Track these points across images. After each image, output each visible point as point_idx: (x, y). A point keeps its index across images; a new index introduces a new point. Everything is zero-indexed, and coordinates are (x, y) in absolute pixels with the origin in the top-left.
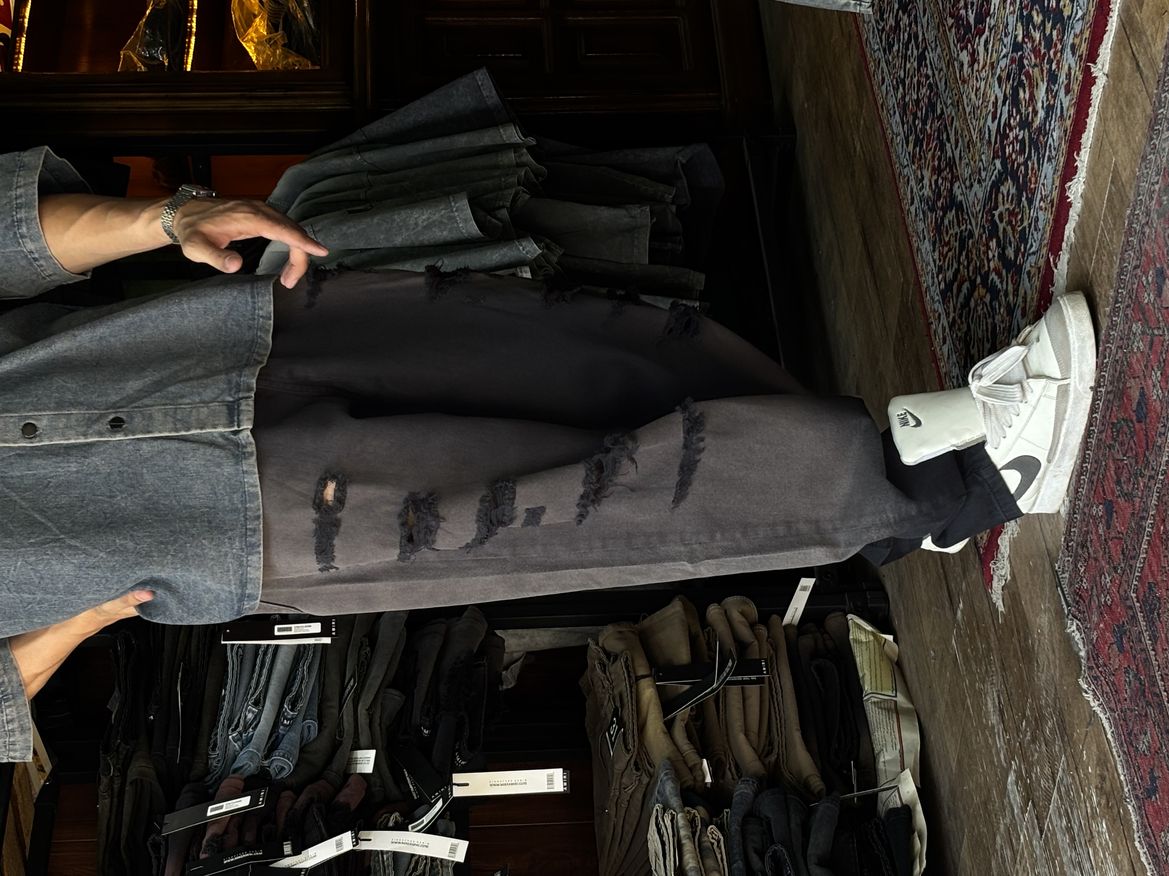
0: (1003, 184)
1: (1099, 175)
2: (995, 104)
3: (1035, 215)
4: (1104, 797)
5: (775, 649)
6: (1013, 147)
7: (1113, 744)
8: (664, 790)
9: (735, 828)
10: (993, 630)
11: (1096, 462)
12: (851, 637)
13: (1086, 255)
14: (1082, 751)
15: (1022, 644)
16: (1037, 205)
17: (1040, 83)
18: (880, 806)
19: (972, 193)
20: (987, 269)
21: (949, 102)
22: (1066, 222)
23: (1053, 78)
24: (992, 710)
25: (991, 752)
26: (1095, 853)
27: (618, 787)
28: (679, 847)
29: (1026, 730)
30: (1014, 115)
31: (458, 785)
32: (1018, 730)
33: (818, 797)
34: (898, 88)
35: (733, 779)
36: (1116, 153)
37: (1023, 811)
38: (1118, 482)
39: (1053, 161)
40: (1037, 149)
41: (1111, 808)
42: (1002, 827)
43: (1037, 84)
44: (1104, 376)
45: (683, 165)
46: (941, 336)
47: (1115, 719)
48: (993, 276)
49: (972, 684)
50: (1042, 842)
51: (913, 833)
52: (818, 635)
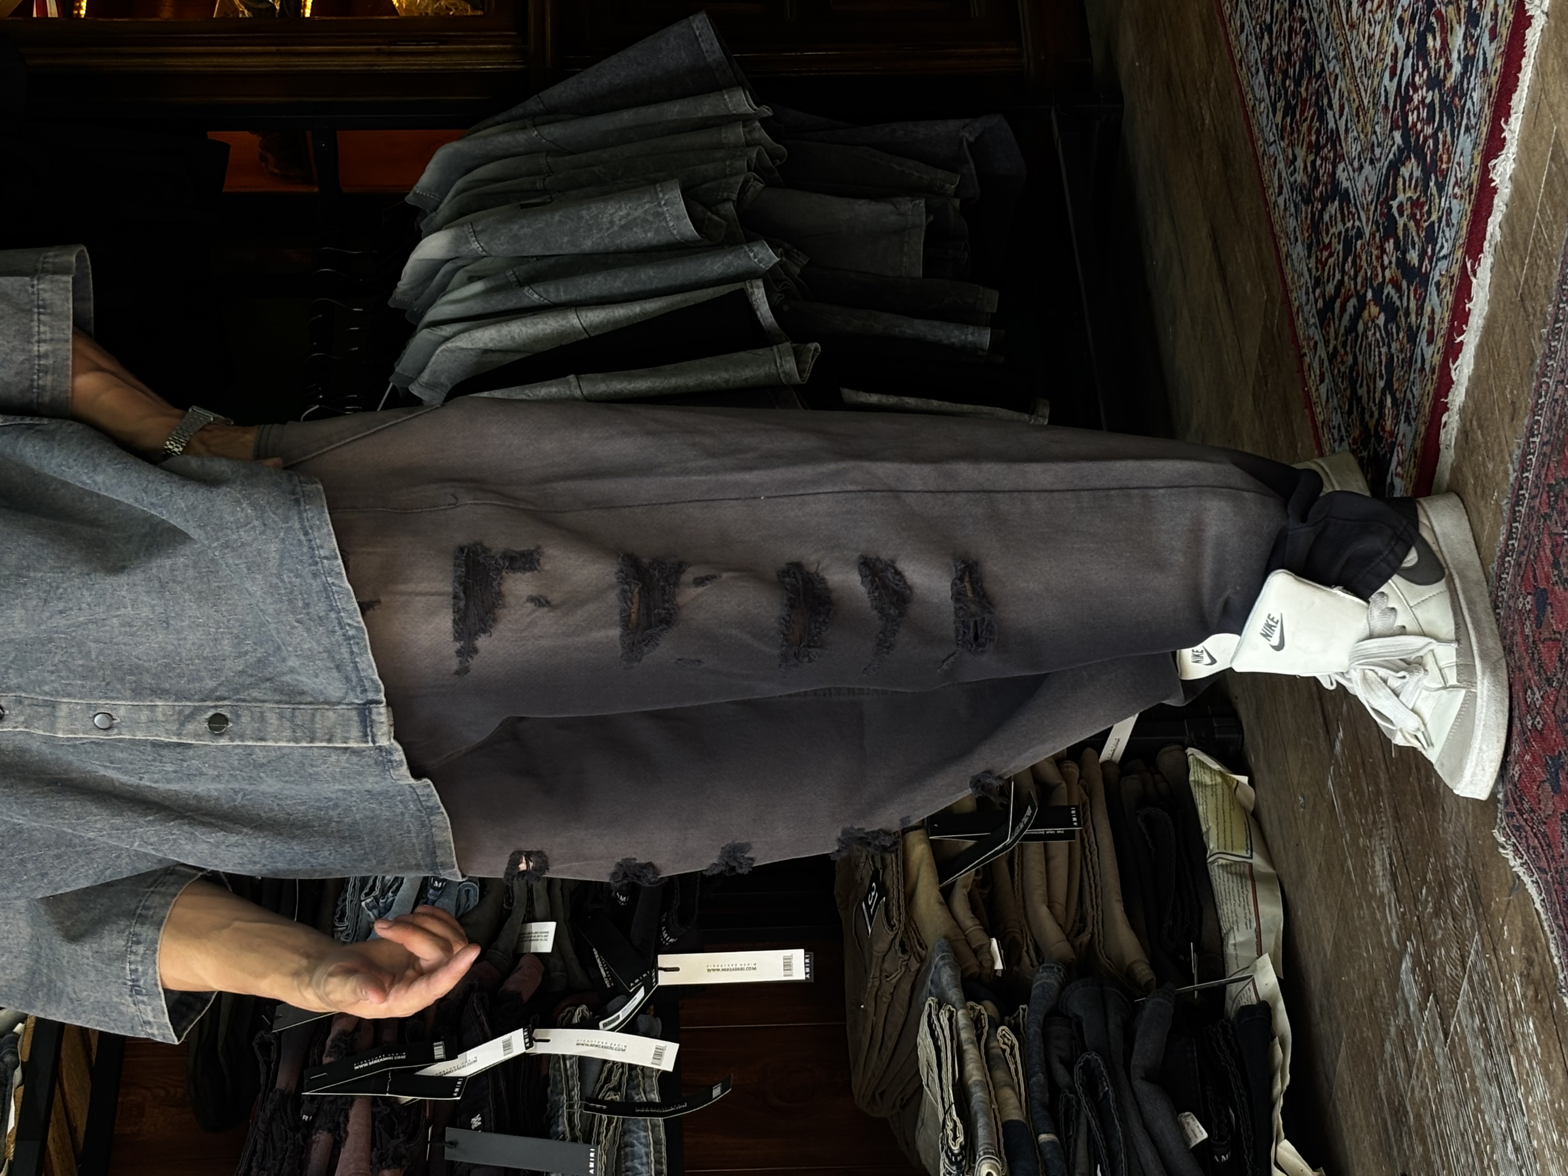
0: (1403, 164)
1: (1535, 150)
2: (1394, 56)
3: (1447, 205)
4: (1532, 987)
5: (1090, 793)
6: (1419, 114)
7: (1543, 917)
8: (940, 978)
9: (1034, 1030)
10: (1383, 766)
11: (1525, 537)
12: (1191, 778)
13: (1516, 259)
14: (1502, 926)
15: (1423, 784)
16: (1450, 192)
17: (1456, 26)
18: (1228, 1003)
19: (1363, 178)
20: (1380, 279)
21: (1332, 54)
22: (1489, 214)
23: (1473, 19)
24: (1381, 873)
25: (1379, 930)
26: (1519, 1062)
27: (878, 974)
28: (959, 1053)
29: (1426, 900)
30: (1421, 70)
31: (665, 970)
32: (1416, 899)
33: (1146, 990)
34: (1263, 37)
35: (1032, 965)
36: (1557, 120)
37: (1422, 1008)
38: (1556, 565)
39: (1472, 131)
40: (1451, 116)
41: (1541, 1001)
42: (1393, 1030)
43: (1452, 28)
44: (1538, 421)
45: (970, 144)
46: (1318, 372)
47: (1547, 882)
48: (1389, 289)
49: (1354, 839)
50: (1446, 1049)
51: (1273, 1038)
52: (1147, 776)
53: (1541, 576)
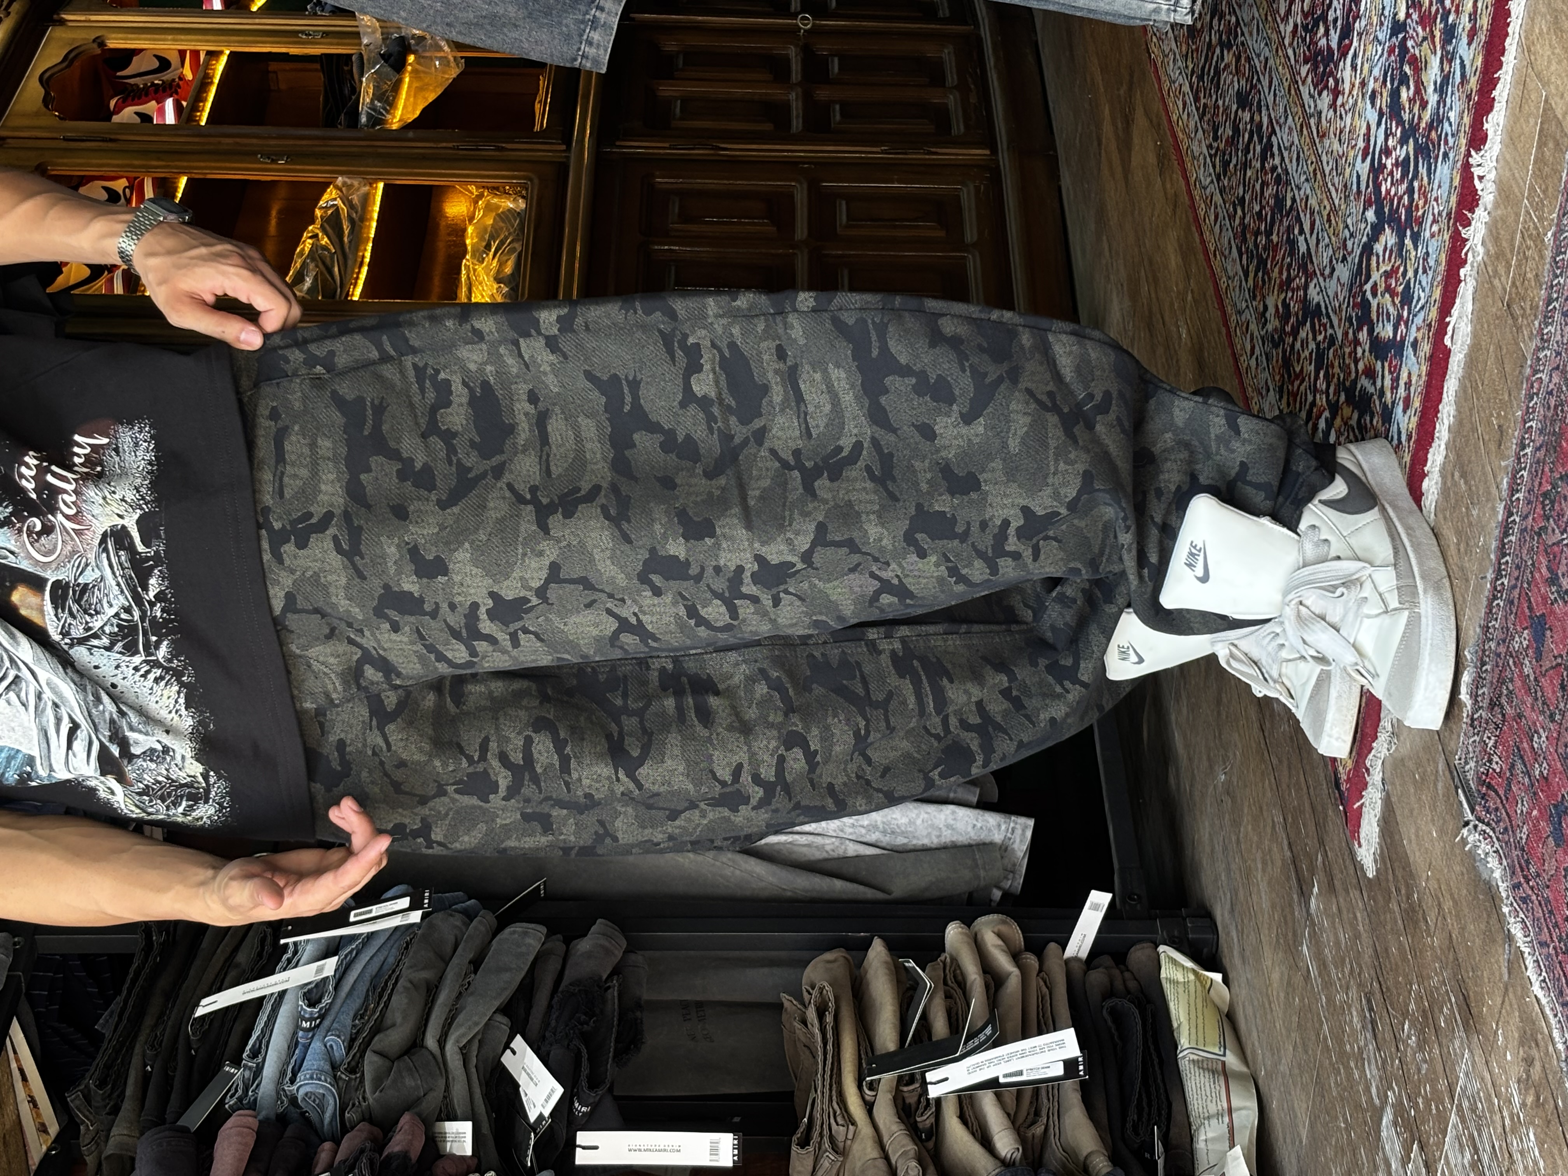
0: (1377, 241)
2: (1367, 134)
3: (1424, 251)
4: (1532, 1091)
5: (1050, 987)
6: (1392, 178)
7: (1544, 1001)
11: (1518, 567)
12: (1163, 975)
13: (1501, 267)
14: (1496, 1033)
15: (1404, 904)
16: (1427, 235)
17: (1431, 59)
20: (1353, 375)
24: (1359, 1025)
25: (1357, 1092)
29: (1409, 1035)
30: (1394, 130)
31: (583, 1148)
32: (1397, 1039)
38: (1553, 580)
40: (1427, 155)
41: (1543, 1104)
43: (1426, 64)
47: (1549, 957)
48: (1364, 382)
49: (1330, 1000)
52: (1116, 972)
53: (1537, 602)
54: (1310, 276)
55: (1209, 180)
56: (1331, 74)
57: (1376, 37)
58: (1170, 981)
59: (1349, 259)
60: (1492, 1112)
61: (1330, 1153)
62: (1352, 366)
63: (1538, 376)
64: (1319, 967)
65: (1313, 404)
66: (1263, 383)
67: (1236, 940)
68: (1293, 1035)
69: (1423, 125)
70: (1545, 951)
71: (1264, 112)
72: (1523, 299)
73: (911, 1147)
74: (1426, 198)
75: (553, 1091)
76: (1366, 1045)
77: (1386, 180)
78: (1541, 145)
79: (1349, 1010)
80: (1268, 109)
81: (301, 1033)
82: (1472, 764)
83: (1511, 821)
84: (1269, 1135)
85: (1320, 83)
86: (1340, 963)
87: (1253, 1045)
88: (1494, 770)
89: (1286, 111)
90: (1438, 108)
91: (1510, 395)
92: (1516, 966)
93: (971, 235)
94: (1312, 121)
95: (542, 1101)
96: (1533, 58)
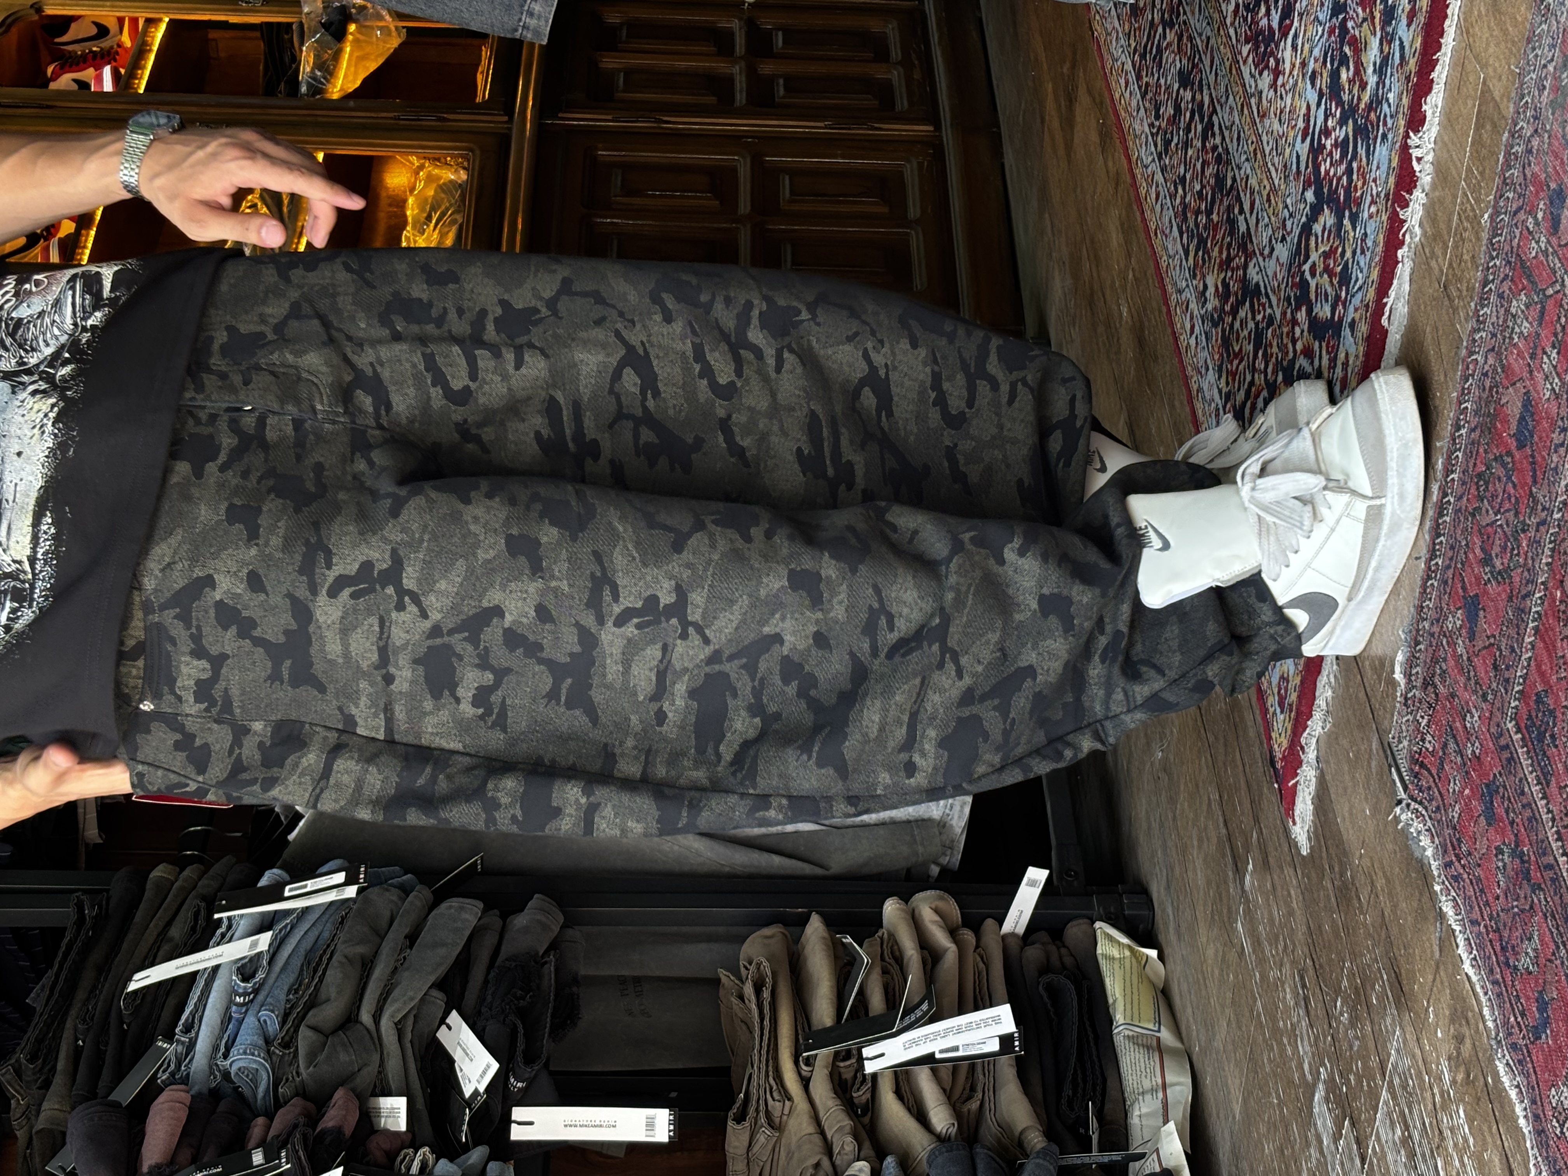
0: (1316, 221)
1: (1459, 115)
2: (1307, 115)
3: (1362, 232)
4: (1462, 1069)
5: (986, 962)
6: (1331, 158)
7: (1474, 978)
11: (1452, 548)
12: (1099, 951)
13: (1438, 249)
14: (1427, 1010)
16: (1365, 216)
17: (1371, 41)
20: (1291, 355)
23: (1389, 16)
24: (1292, 1002)
25: (1291, 1068)
29: (1341, 1012)
30: (1334, 111)
31: (519, 1123)
32: (1330, 1015)
34: (1177, 192)
36: (1484, 66)
38: (1487, 561)
39: (1390, 136)
40: (1365, 136)
41: (1473, 1082)
43: (1366, 45)
47: (1478, 936)
48: (1301, 361)
49: (1264, 977)
52: (1052, 948)
53: (1470, 582)
54: (1249, 256)
55: (1150, 159)
56: (1272, 54)
57: (1317, 18)
58: (1106, 957)
59: (1288, 239)
60: (1422, 1089)
61: (1263, 1129)
62: (1290, 346)
63: (1474, 357)
64: (1253, 944)
65: (1252, 383)
66: (1202, 363)
67: (1171, 917)
68: (1227, 1011)
69: (1362, 106)
70: (1476, 929)
71: (1205, 92)
72: (1460, 280)
73: (847, 1123)
74: (1364, 178)
75: (488, 1066)
76: (1299, 1021)
77: (1325, 161)
78: (1479, 127)
79: (1283, 986)
80: (1209, 88)
81: (234, 1008)
82: (1405, 743)
83: (1443, 800)
84: (1203, 1111)
85: (1261, 63)
86: (1274, 940)
87: (1188, 1021)
88: (1427, 749)
89: (1227, 90)
90: (1378, 89)
91: (1446, 376)
92: (1447, 943)
93: (914, 211)
94: (1253, 101)
95: (477, 1076)
96: (1471, 40)
